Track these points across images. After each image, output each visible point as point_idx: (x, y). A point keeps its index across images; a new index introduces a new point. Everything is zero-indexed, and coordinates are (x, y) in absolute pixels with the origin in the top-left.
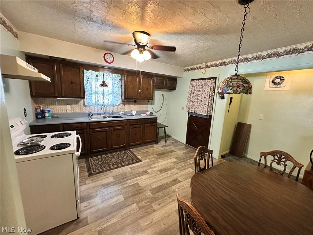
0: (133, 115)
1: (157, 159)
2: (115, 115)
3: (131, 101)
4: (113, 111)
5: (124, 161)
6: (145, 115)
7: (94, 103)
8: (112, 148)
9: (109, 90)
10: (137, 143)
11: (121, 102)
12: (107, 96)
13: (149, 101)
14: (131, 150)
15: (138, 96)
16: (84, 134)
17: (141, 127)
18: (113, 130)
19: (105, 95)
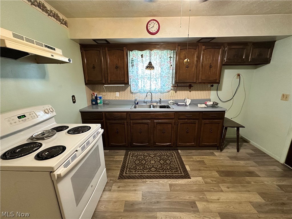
0: (186, 105)
1: (219, 183)
2: (162, 104)
3: (185, 86)
4: (160, 99)
5: (164, 168)
6: (204, 105)
7: (141, 89)
8: (155, 146)
9: (157, 73)
10: (188, 144)
11: (172, 88)
12: (154, 81)
13: (212, 86)
14: (179, 151)
15: (195, 79)
16: (124, 124)
17: (195, 124)
18: (157, 124)
19: (152, 79)
